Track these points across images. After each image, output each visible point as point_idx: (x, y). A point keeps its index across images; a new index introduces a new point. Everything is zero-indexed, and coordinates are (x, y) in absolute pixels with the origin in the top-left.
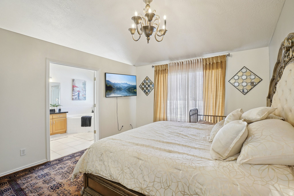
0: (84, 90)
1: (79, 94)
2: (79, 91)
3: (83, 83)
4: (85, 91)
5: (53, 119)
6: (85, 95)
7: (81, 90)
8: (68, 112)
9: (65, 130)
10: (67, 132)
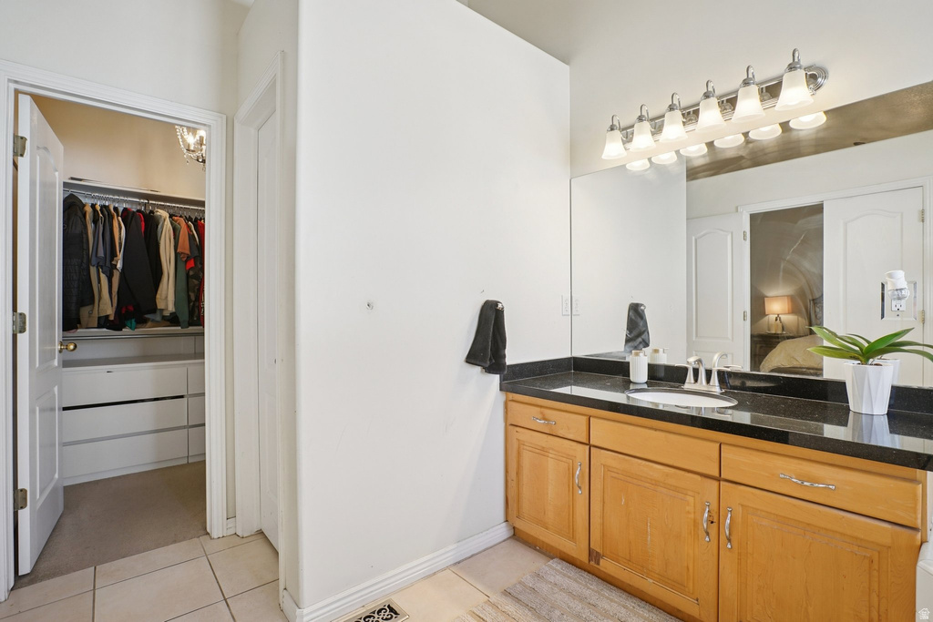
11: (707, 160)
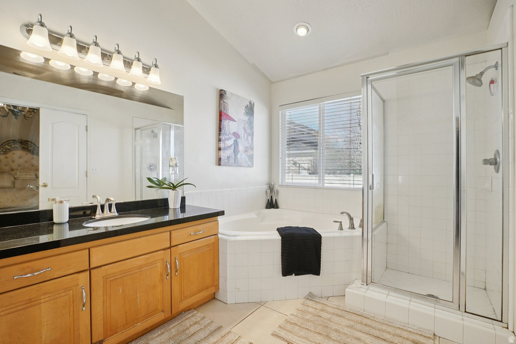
0: (249, 131)
1: (236, 143)
2: (236, 135)
3: (247, 107)
4: (252, 135)
5: (170, 248)
6: (252, 149)
7: (241, 132)
8: (222, 213)
9: (211, 291)
10: (220, 296)
11: (91, 81)
